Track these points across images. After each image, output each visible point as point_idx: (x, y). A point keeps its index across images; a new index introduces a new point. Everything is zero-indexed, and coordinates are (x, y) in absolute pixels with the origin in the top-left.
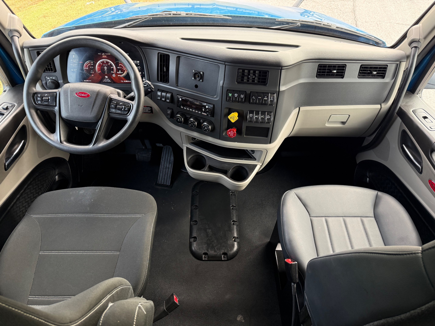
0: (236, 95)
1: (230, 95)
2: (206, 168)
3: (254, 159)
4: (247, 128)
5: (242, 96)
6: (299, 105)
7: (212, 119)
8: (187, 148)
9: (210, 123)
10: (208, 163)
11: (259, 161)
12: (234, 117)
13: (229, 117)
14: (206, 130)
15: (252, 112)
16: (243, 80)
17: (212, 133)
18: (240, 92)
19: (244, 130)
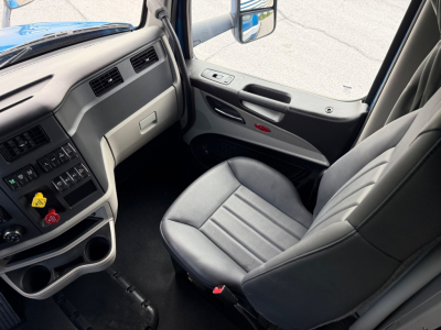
0: (21, 177)
1: (12, 181)
2: (53, 275)
3: (101, 219)
4: (66, 198)
5: (30, 172)
6: (102, 133)
7: (12, 221)
8: (7, 274)
9: (12, 228)
10: (51, 268)
11: (107, 218)
12: (39, 200)
13: (33, 205)
14: (15, 240)
15: (57, 180)
16: (15, 155)
17: (26, 235)
18: (23, 170)
19: (64, 203)
